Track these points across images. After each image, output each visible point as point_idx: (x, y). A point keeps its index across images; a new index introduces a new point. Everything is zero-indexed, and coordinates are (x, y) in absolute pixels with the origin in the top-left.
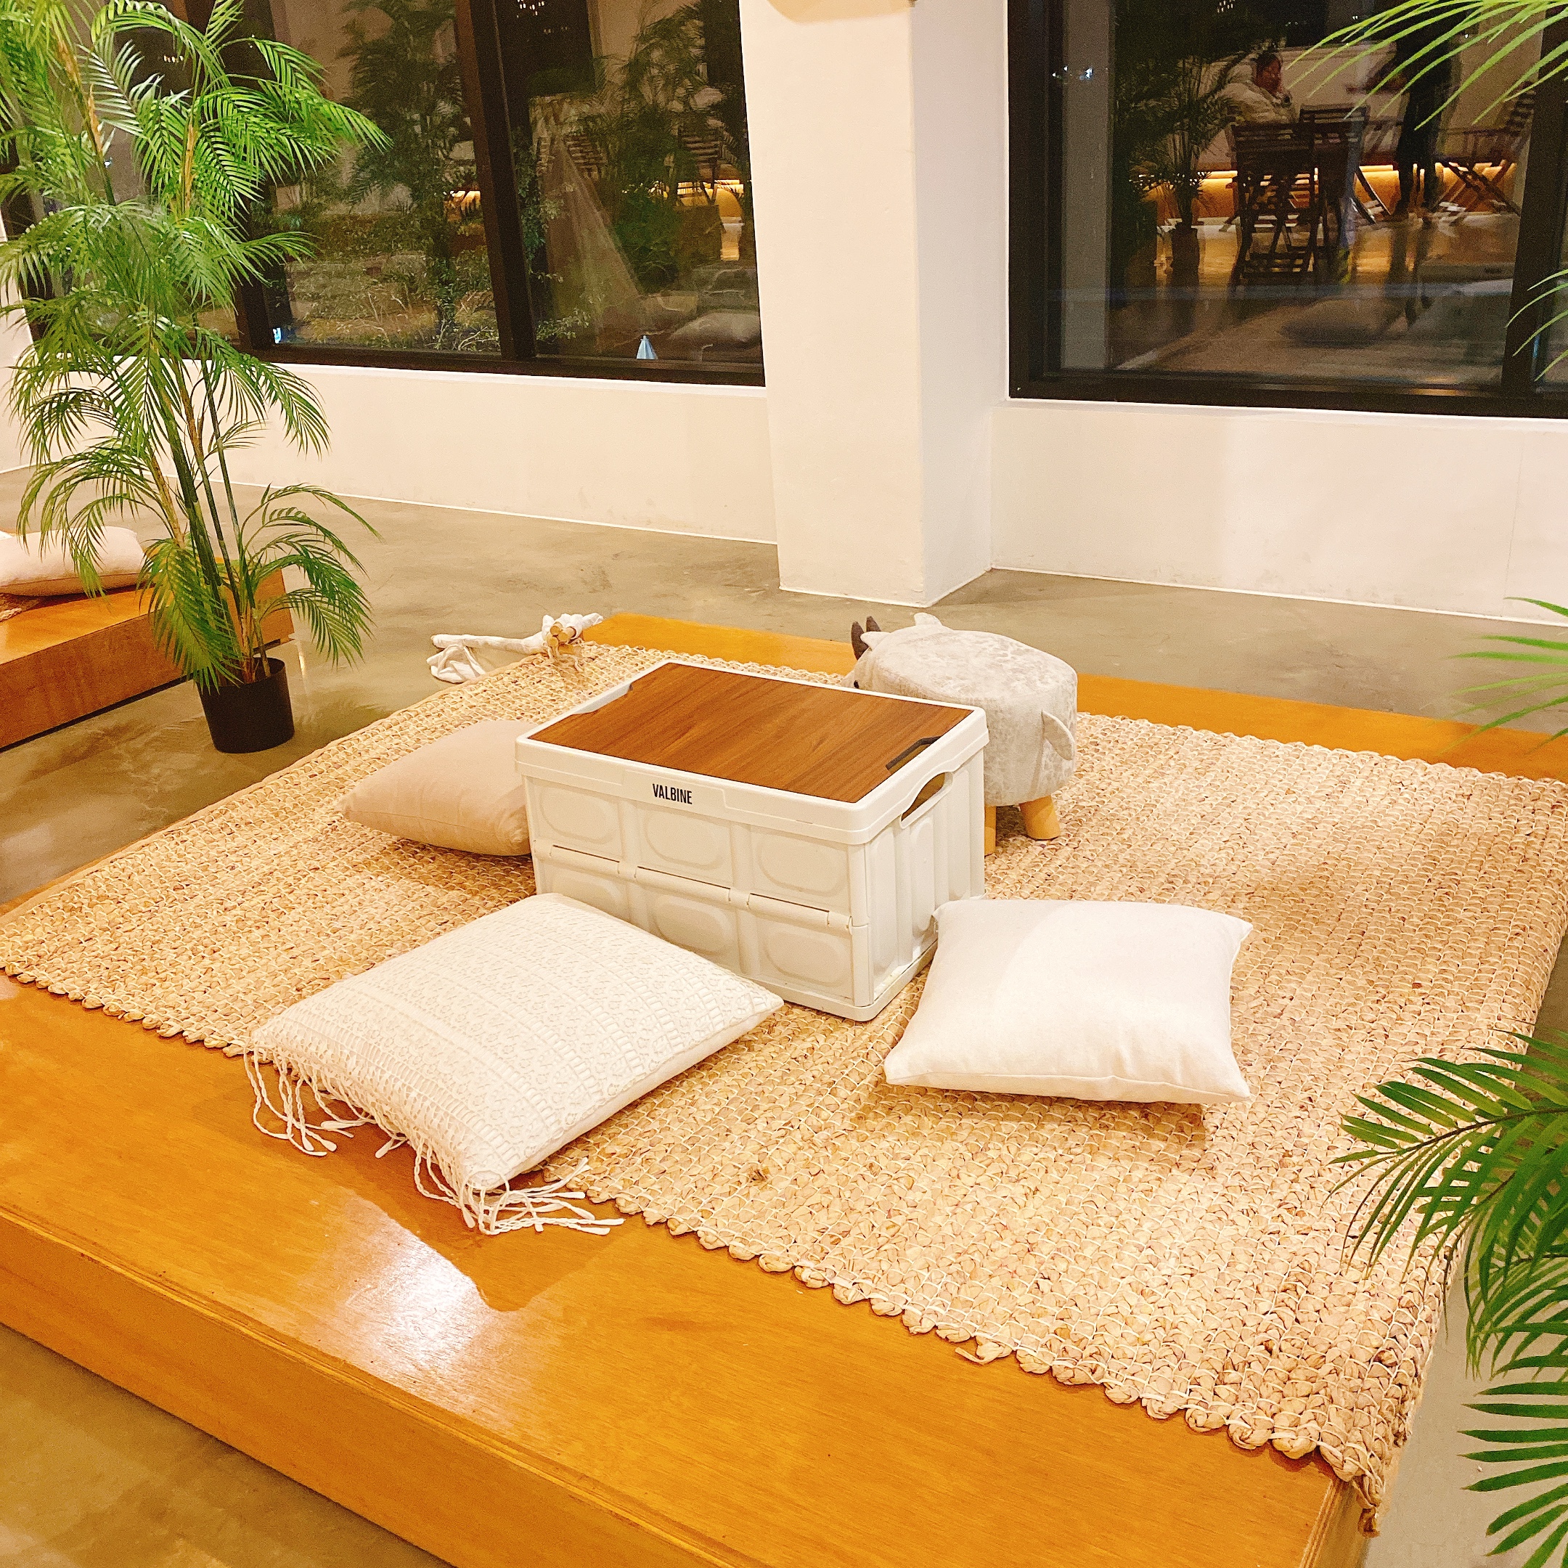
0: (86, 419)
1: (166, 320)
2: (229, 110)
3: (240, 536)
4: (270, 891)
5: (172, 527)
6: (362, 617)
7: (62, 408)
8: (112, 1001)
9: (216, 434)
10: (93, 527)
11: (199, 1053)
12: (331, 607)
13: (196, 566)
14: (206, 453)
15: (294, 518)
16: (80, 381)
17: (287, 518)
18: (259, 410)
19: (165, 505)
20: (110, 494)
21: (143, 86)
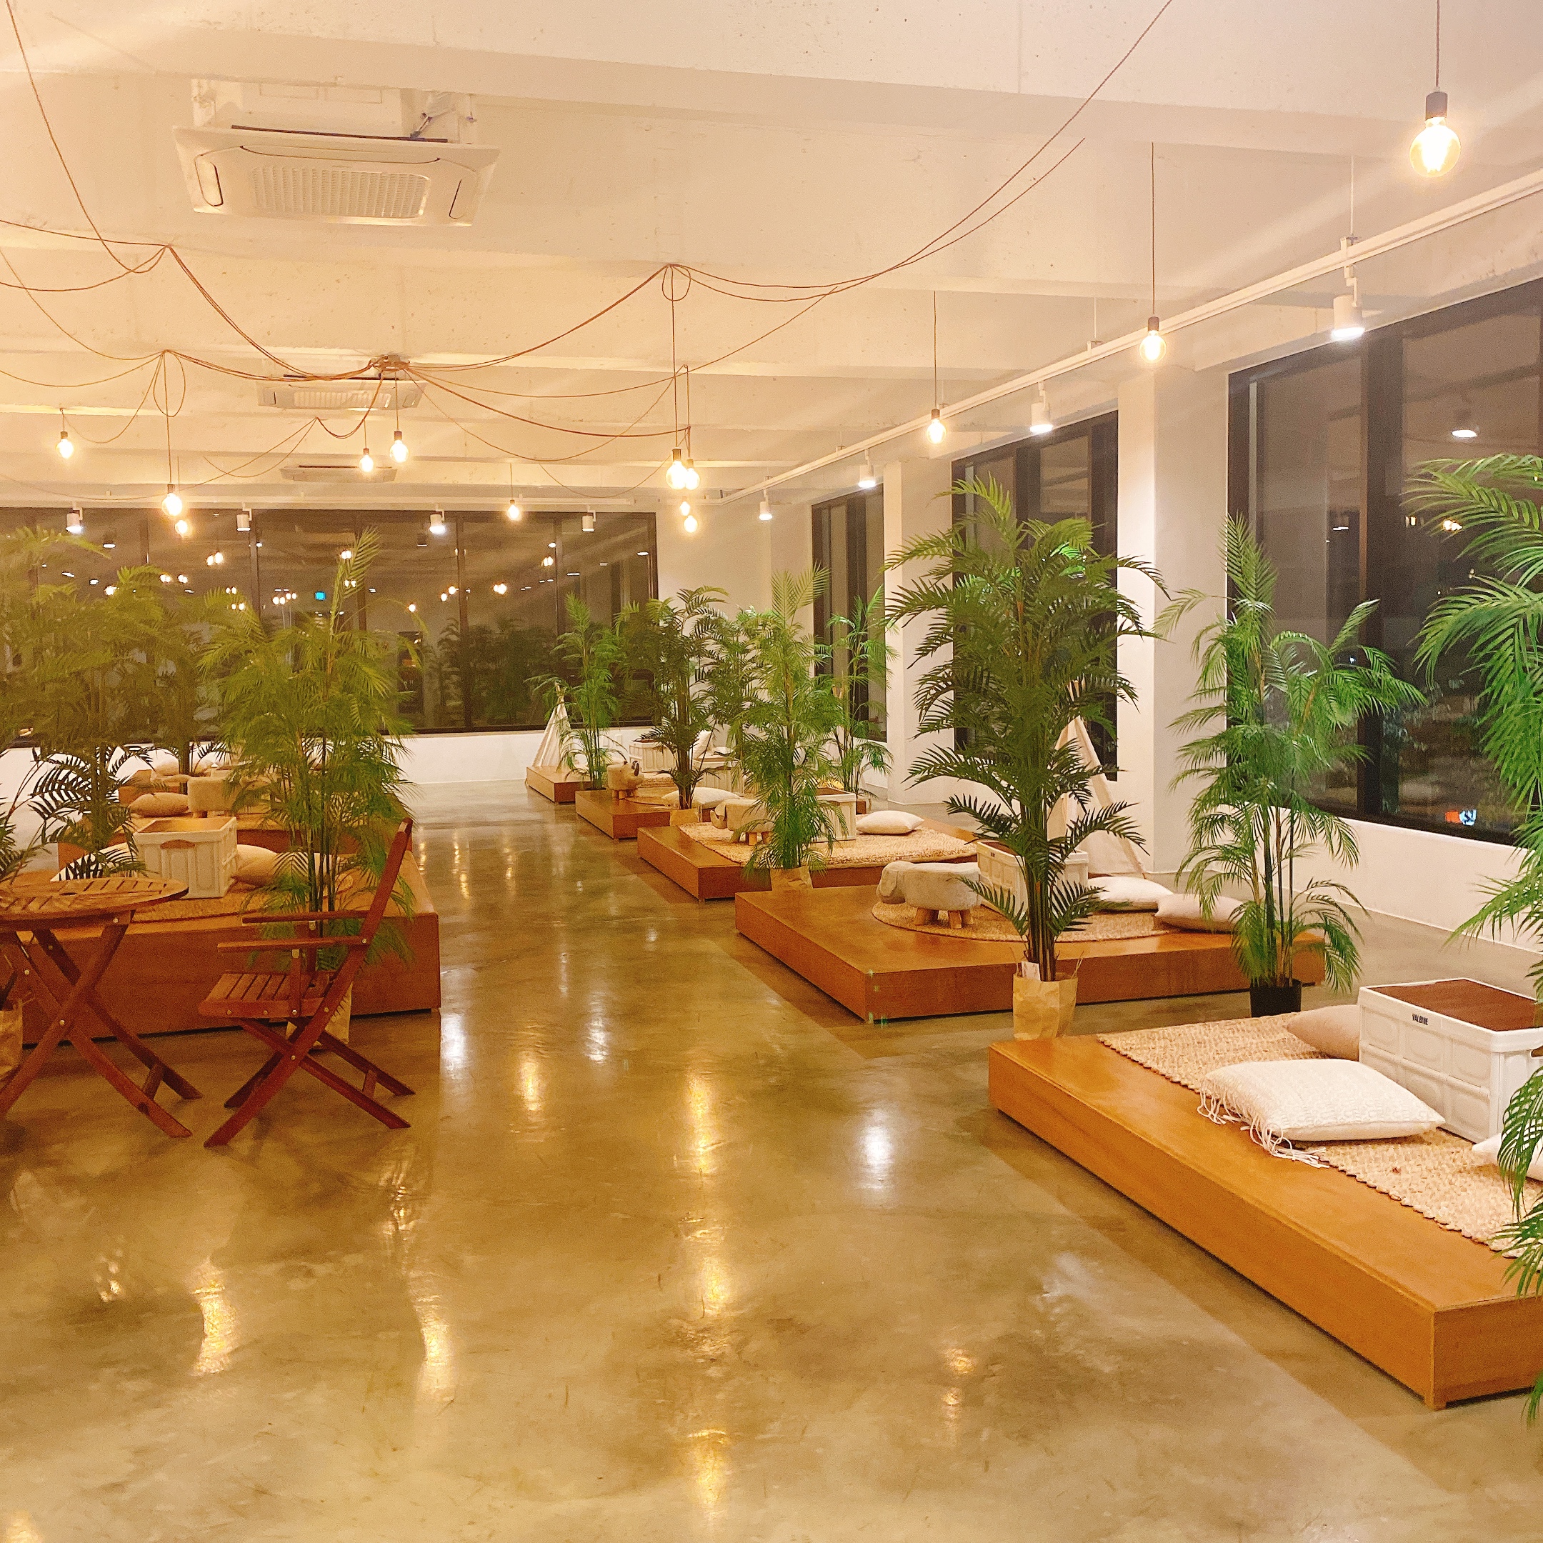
0: (1225, 830)
1: (1273, 784)
2: (1340, 681)
3: (1292, 904)
4: (1240, 1053)
5: (1256, 892)
6: (1355, 966)
7: (1214, 822)
8: (1154, 1066)
9: (1291, 847)
10: (1216, 890)
11: (1185, 1090)
12: (1340, 959)
13: (1264, 919)
14: (1283, 857)
15: (1327, 901)
16: (1224, 809)
17: (1322, 899)
18: (1312, 837)
19: (1255, 882)
20: (1229, 871)
21: (1295, 667)
